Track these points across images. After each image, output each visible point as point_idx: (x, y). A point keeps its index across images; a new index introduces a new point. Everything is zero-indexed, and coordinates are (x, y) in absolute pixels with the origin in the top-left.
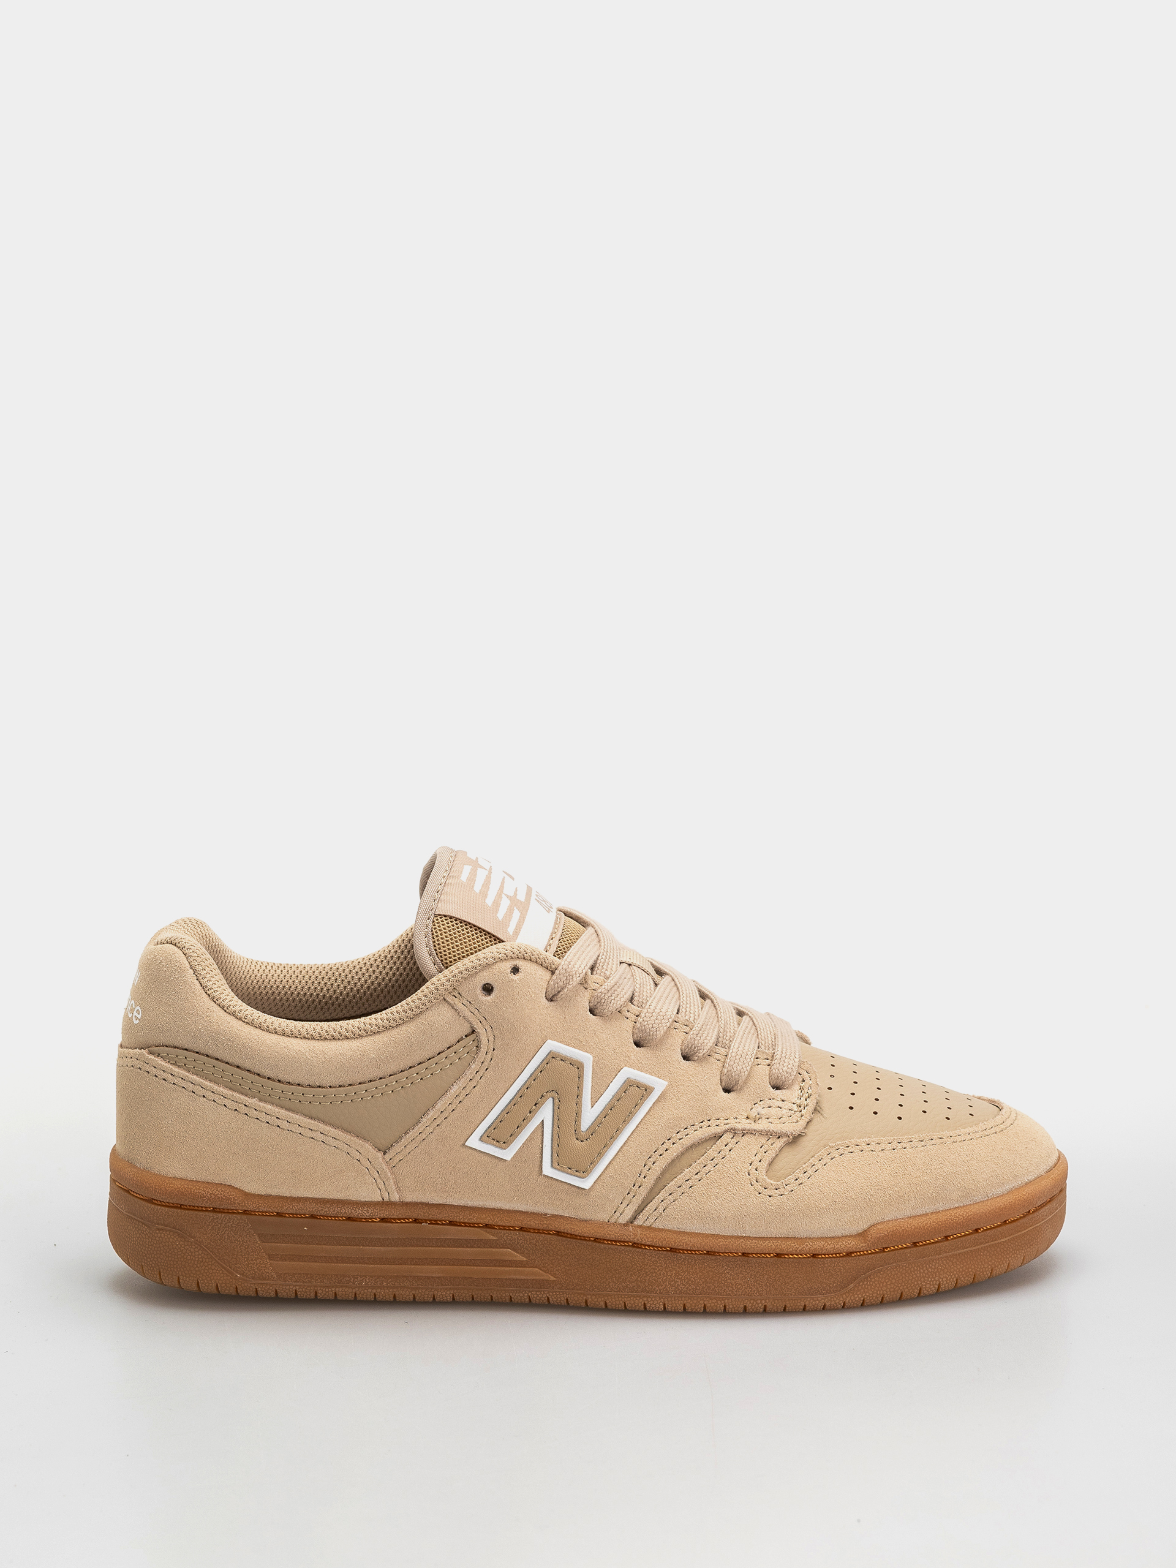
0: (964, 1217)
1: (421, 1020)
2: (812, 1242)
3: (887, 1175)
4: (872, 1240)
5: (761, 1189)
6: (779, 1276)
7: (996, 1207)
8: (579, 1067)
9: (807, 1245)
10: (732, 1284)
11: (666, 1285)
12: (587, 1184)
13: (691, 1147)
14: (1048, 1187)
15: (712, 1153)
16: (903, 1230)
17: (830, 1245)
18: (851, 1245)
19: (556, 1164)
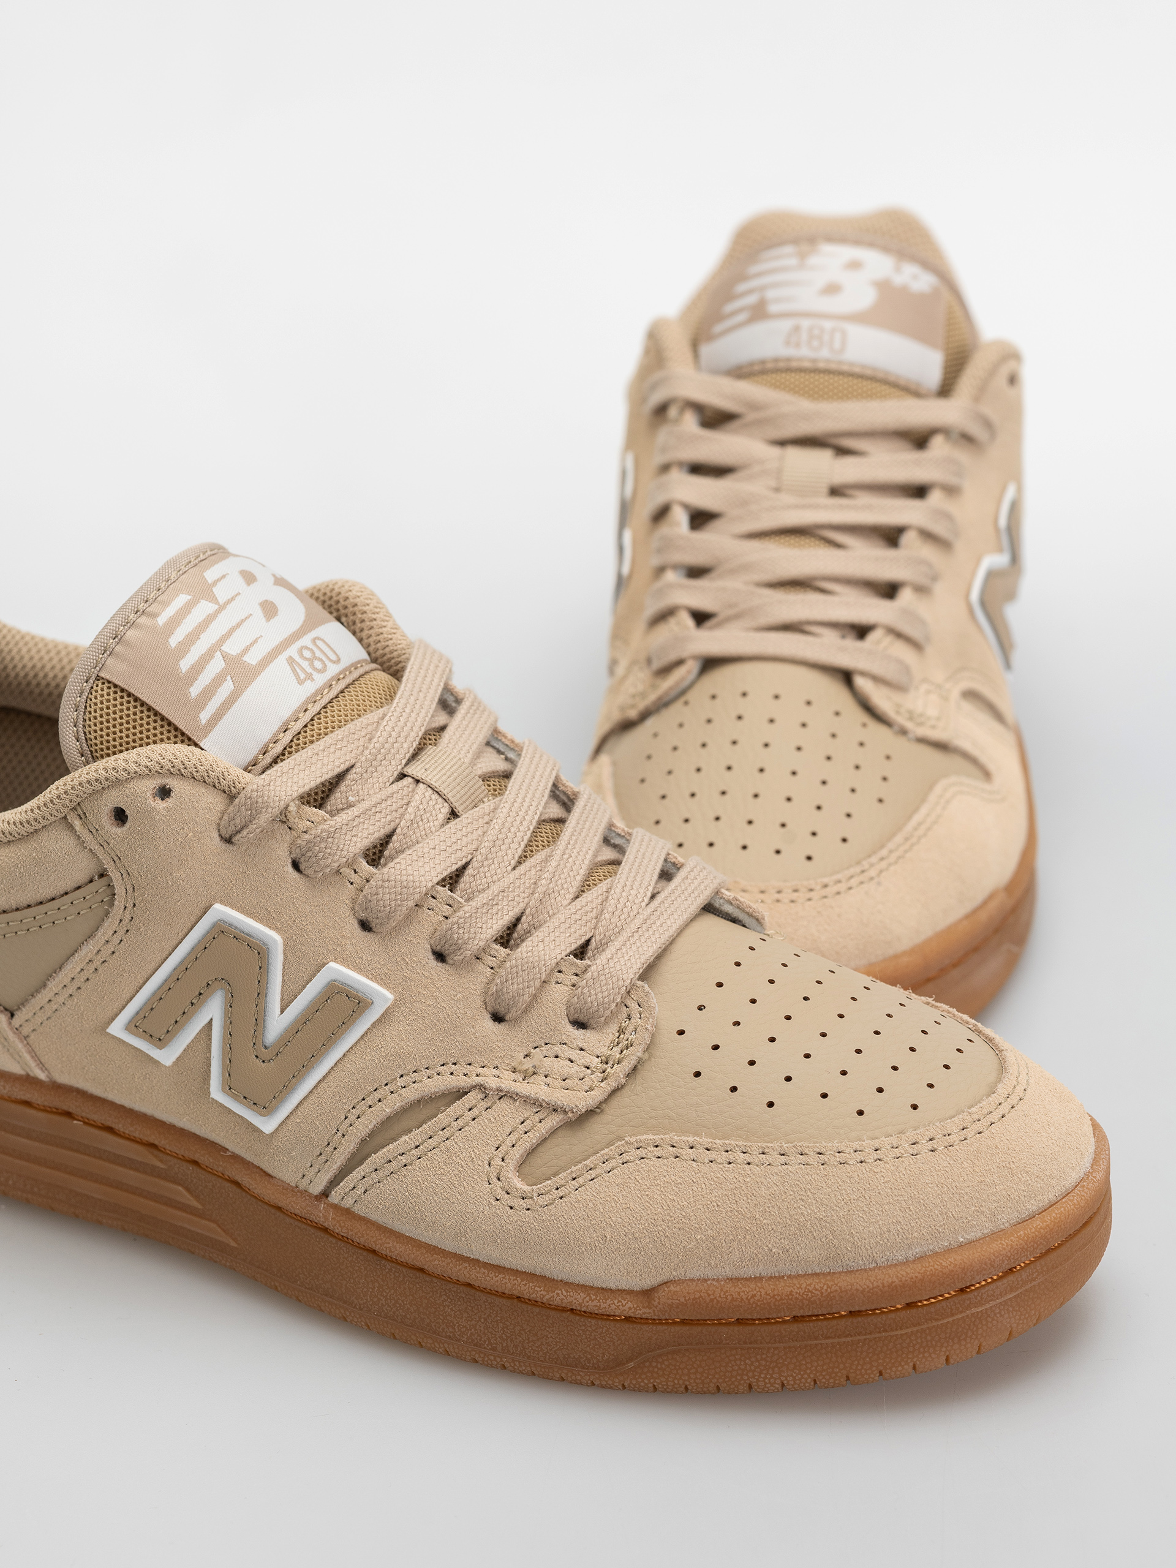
0: (822, 1293)
1: (33, 843)
2: (567, 1291)
3: (701, 1207)
4: (661, 1306)
5: (500, 1193)
6: (519, 1328)
7: (883, 1284)
8: (260, 952)
9: (558, 1294)
10: (453, 1323)
11: (367, 1299)
12: (268, 1125)
13: (419, 1101)
14: (1004, 1252)
15: (442, 1118)
16: (712, 1300)
17: (593, 1301)
18: (628, 1307)
19: (229, 1088)
